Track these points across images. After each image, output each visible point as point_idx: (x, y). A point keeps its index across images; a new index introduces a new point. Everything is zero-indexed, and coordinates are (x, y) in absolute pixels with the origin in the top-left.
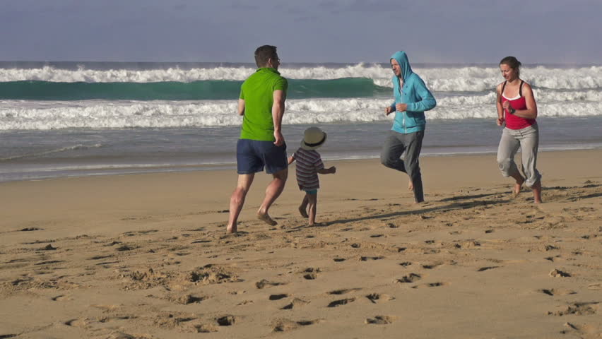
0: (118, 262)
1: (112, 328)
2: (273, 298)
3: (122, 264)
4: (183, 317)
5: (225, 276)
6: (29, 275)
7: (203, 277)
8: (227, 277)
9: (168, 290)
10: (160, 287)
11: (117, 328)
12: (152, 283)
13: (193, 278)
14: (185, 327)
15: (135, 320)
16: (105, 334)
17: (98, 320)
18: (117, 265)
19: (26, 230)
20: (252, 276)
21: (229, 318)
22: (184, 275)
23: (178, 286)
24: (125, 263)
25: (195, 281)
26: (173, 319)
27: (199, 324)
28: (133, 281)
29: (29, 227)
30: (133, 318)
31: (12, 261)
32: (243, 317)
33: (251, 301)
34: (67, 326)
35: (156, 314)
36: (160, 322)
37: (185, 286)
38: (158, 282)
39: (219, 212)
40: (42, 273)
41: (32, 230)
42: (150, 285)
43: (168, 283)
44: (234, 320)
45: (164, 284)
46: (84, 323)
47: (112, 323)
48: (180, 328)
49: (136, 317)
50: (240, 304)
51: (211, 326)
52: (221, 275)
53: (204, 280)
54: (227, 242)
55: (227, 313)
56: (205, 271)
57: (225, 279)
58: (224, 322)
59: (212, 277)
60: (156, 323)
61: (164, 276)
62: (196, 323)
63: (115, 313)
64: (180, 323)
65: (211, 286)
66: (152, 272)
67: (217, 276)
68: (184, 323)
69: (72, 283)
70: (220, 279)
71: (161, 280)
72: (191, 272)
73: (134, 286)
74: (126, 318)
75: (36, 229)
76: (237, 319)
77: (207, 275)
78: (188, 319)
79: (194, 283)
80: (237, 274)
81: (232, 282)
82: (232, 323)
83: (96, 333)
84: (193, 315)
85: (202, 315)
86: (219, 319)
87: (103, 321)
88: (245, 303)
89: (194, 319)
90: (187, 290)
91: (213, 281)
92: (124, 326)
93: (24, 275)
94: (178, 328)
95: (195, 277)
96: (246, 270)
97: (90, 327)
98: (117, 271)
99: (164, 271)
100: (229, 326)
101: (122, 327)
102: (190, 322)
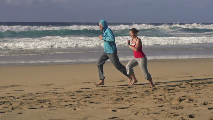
0: (153, 93)
1: (151, 117)
2: (209, 109)
3: (154, 94)
4: (176, 114)
5: (191, 100)
6: (122, 97)
7: (183, 100)
8: (192, 100)
9: (171, 104)
10: (168, 103)
11: (153, 117)
12: (165, 101)
13: (180, 100)
14: (177, 118)
15: (159, 114)
16: (149, 119)
17: (146, 114)
18: (153, 94)
19: (121, 81)
20: (201, 101)
21: (193, 115)
22: (176, 99)
23: (174, 103)
24: (155, 94)
25: (180, 101)
26: (172, 114)
27: (182, 117)
28: (158, 101)
29: (122, 80)
30: (158, 113)
31: (116, 92)
32: (198, 115)
33: (201, 110)
34: (136, 115)
35: (166, 113)
36: (168, 115)
37: (177, 103)
38: (167, 101)
39: (189, 77)
40: (127, 96)
41: (123, 81)
42: (164, 102)
43: (171, 102)
44: (195, 116)
45: (169, 102)
46: (141, 114)
47: (151, 115)
48: (175, 118)
49: (160, 113)
50: (197, 111)
51: (187, 118)
52: (190, 99)
53: (184, 101)
54: (192, 88)
55: (192, 113)
56: (184, 98)
57: (192, 101)
58: (191, 116)
59: (187, 100)
60: (167, 116)
61: (169, 99)
62: (181, 116)
63: (152, 112)
64: (175, 116)
65: (186, 103)
66: (165, 97)
67: (188, 100)
68: (177, 116)
69: (137, 100)
70: (190, 101)
71: (168, 101)
72: (179, 98)
73: (159, 102)
74: (156, 113)
75: (125, 81)
76: (196, 116)
77: (185, 99)
78: (178, 115)
79: (180, 102)
80: (196, 100)
81: (194, 102)
82: (194, 117)
83: (145, 118)
84: (180, 114)
85: (184, 114)
86: (190, 116)
87: (148, 114)
88: (199, 110)
89: (180, 115)
90: (178, 104)
91: (187, 102)
92: (155, 116)
93: (121, 97)
94: (174, 118)
95: (181, 100)
96: (199, 98)
97: (144, 116)
98: (153, 97)
99: (169, 97)
100: (193, 118)
101: (155, 117)
102: (179, 116)
